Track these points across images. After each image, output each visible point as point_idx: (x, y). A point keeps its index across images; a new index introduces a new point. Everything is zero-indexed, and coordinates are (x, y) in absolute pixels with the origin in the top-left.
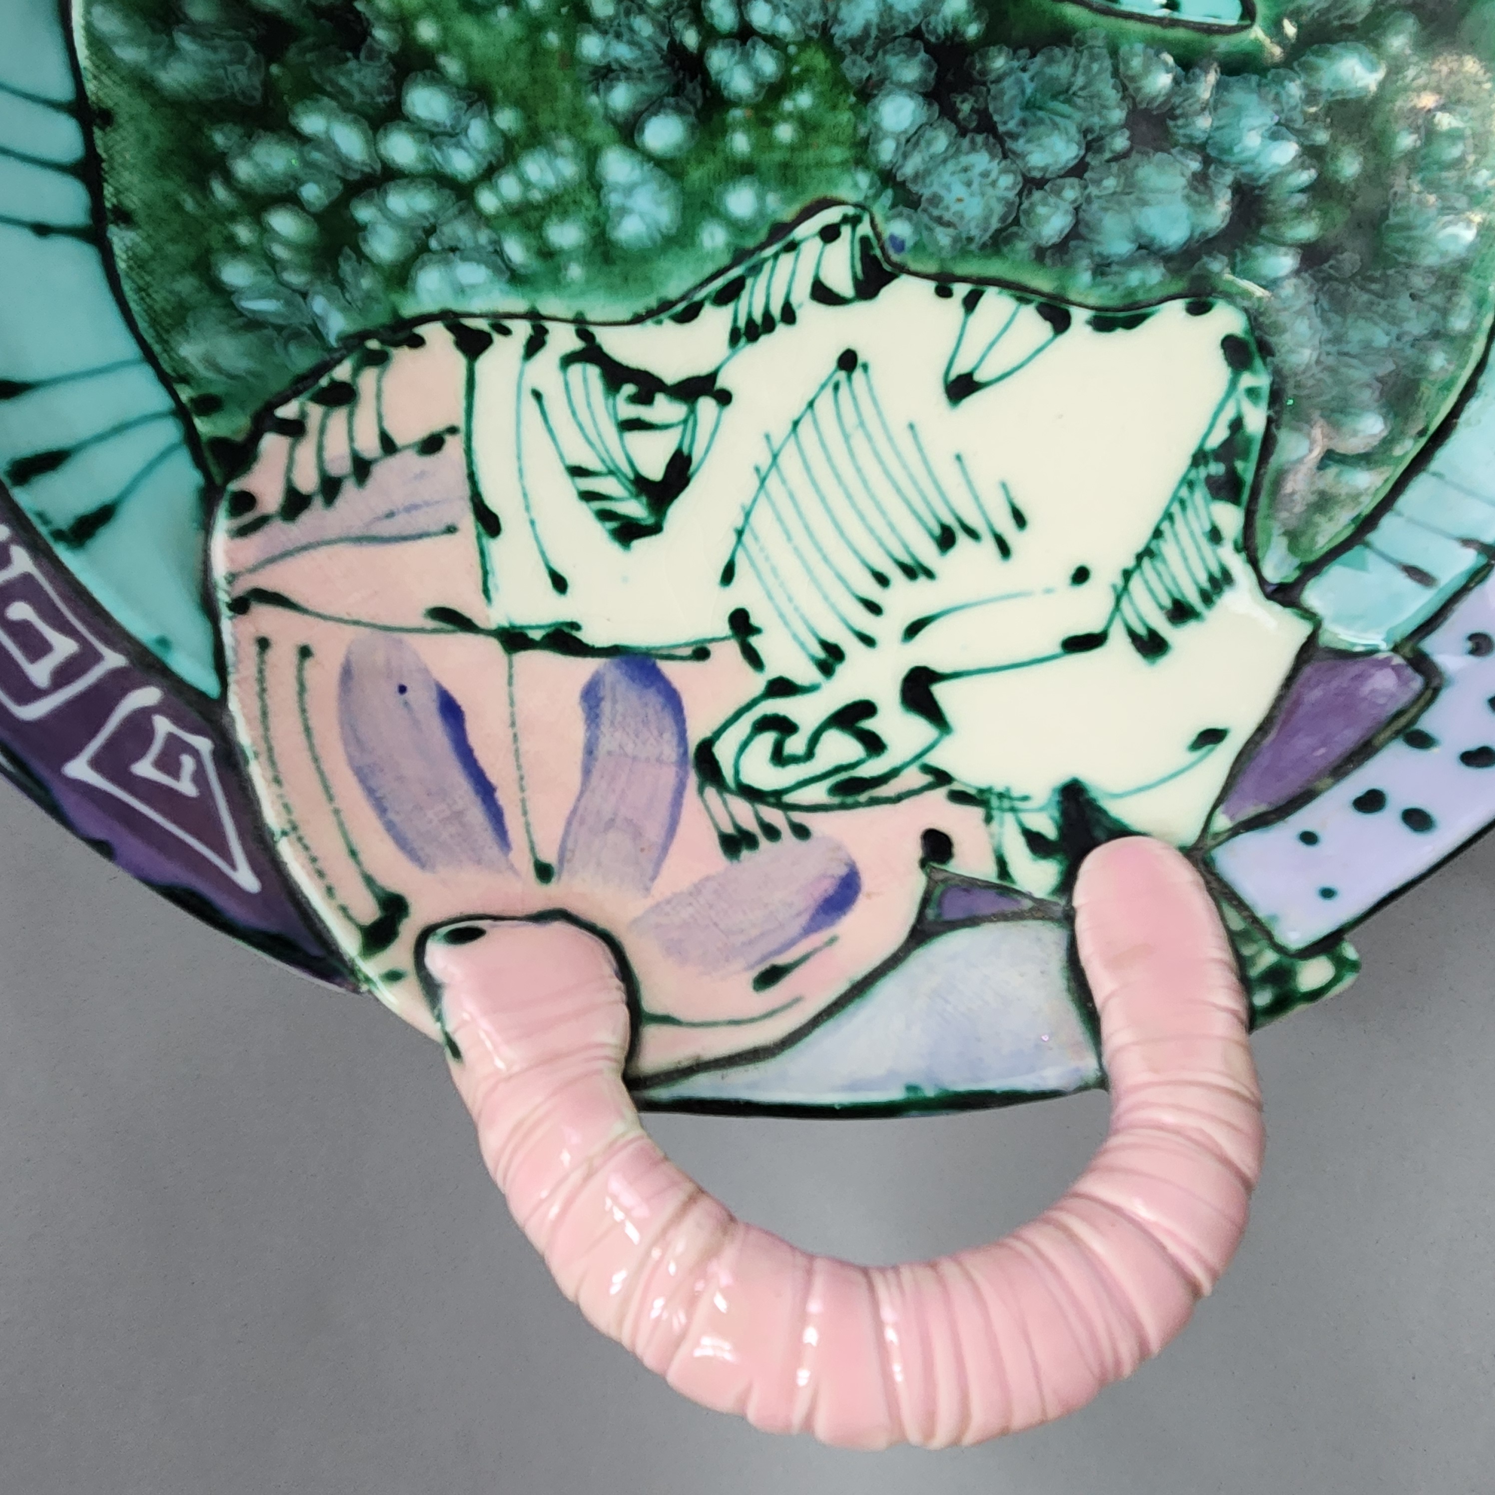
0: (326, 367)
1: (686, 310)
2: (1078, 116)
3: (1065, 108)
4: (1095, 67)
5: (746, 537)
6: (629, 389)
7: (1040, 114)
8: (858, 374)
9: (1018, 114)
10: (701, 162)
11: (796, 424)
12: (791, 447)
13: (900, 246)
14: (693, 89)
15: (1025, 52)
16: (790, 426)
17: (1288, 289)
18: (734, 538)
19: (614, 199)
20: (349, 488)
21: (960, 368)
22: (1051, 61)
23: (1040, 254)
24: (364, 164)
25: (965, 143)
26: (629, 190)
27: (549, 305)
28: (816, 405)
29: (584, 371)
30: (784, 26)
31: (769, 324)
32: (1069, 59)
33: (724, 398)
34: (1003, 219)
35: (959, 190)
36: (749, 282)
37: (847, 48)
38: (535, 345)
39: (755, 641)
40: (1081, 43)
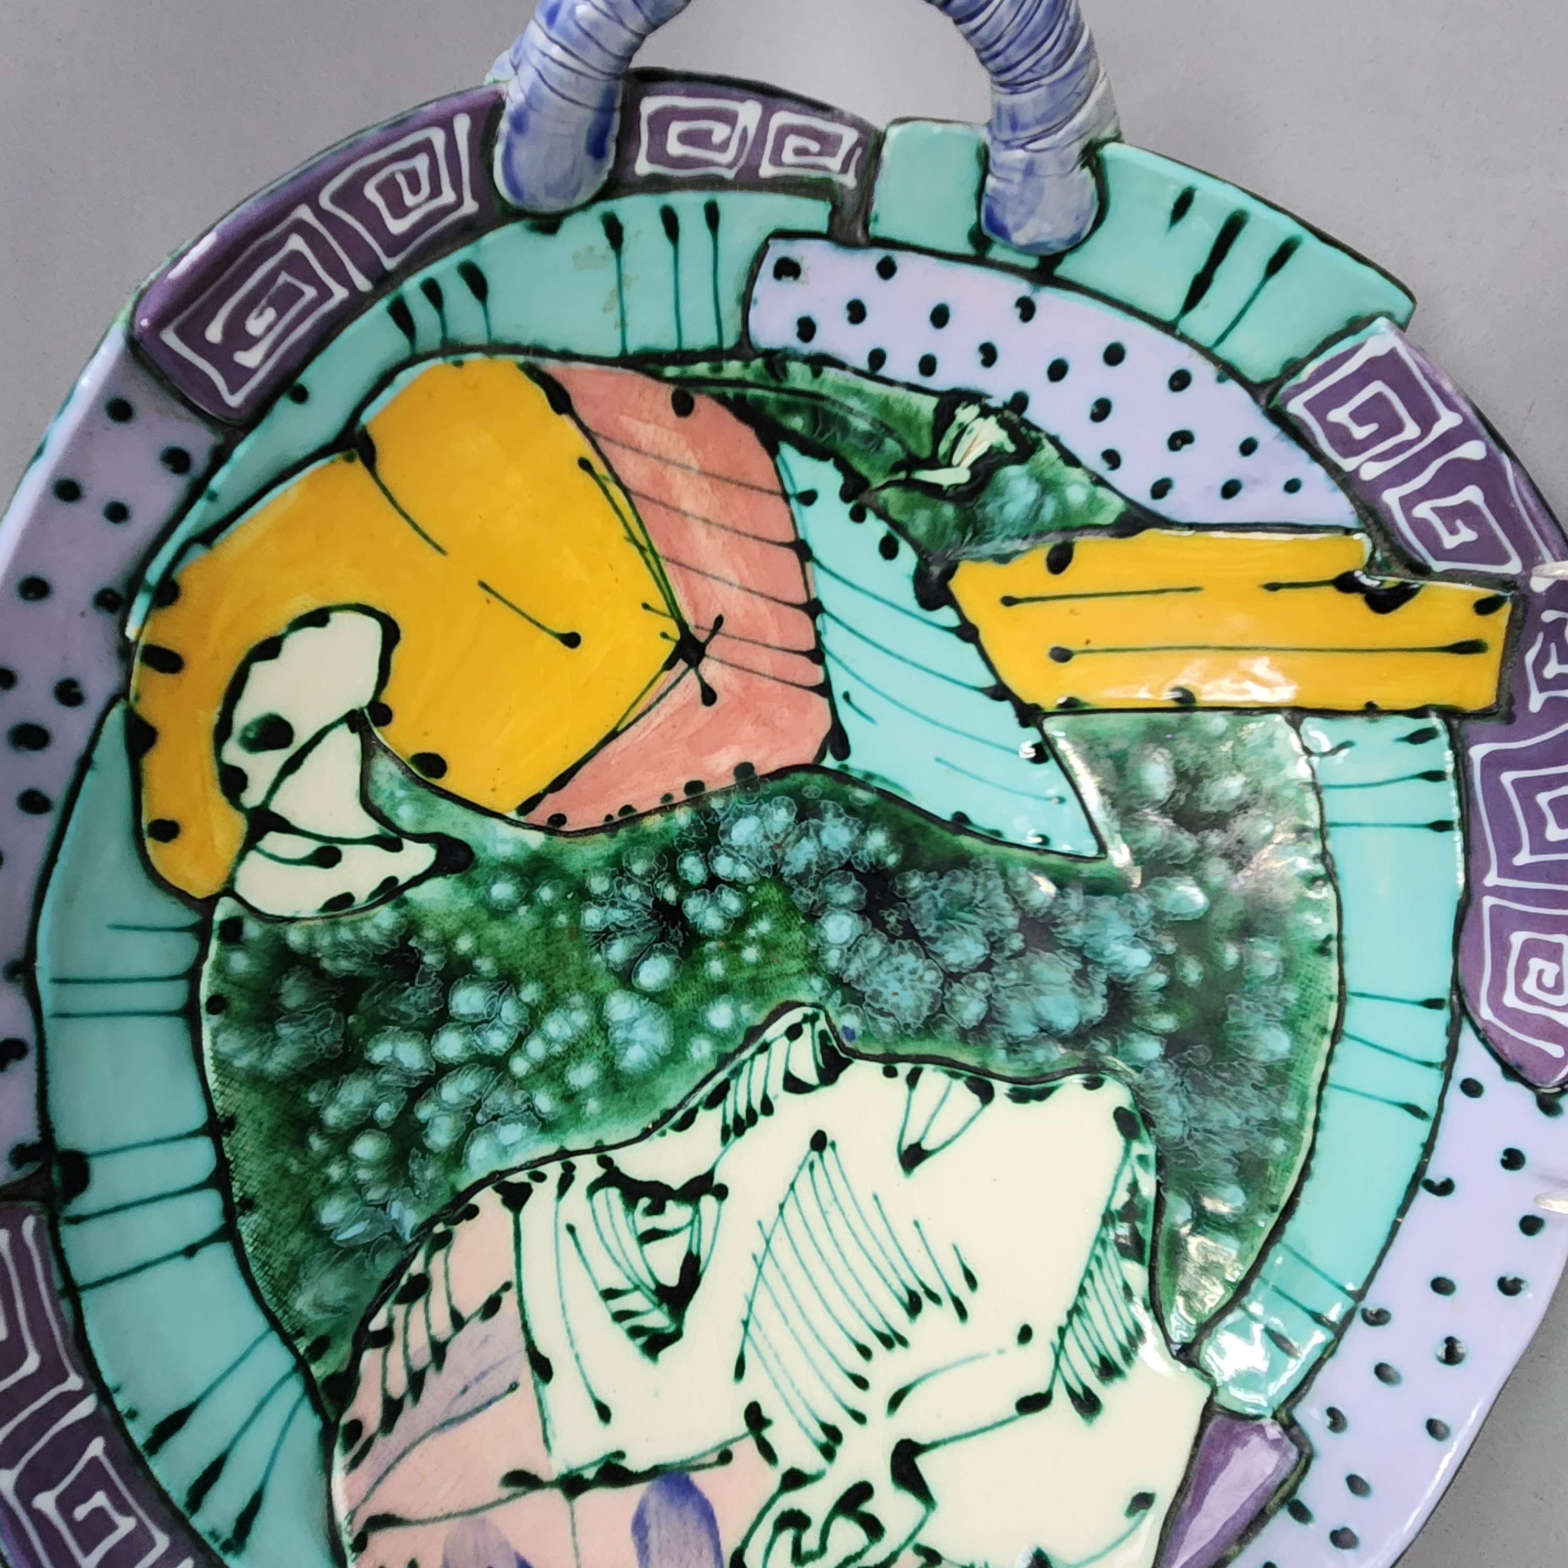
0: (404, 1264)
1: (684, 1116)
2: (981, 922)
3: (971, 917)
4: (990, 885)
5: (751, 1327)
6: (644, 1202)
7: (951, 922)
8: (828, 1151)
9: (935, 923)
10: (685, 989)
11: (782, 1207)
12: (780, 1230)
13: (851, 1035)
14: (676, 933)
15: (934, 874)
16: (778, 1211)
17: (1159, 1073)
18: (742, 1328)
19: (619, 1035)
20: (430, 1375)
21: (909, 1140)
22: (955, 880)
23: (964, 1035)
24: (422, 1069)
25: (895, 948)
26: (630, 1025)
27: (575, 1141)
28: (796, 1187)
29: (607, 1194)
30: (743, 872)
31: (752, 1118)
32: (969, 879)
33: (721, 1192)
34: (931, 1008)
35: (894, 986)
36: (733, 1083)
37: (794, 882)
38: (565, 1183)
39: (767, 1434)
40: (978, 866)
